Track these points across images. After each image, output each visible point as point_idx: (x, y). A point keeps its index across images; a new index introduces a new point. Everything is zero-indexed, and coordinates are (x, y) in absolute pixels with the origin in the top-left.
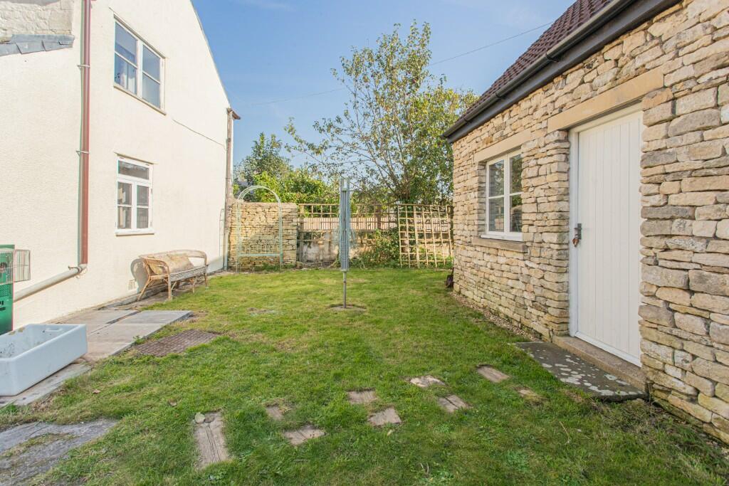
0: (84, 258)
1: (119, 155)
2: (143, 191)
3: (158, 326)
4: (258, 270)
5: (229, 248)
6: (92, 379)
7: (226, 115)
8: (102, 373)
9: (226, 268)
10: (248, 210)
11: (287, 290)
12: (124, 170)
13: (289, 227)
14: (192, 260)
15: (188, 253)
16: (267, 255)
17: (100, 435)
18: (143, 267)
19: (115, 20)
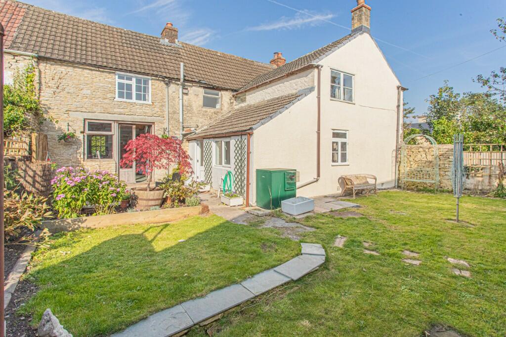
0: (319, 175)
1: (332, 129)
2: (344, 145)
3: (341, 207)
4: (419, 191)
5: (399, 174)
6: (314, 217)
7: (397, 90)
8: (317, 216)
9: (396, 187)
10: (412, 150)
11: (427, 205)
12: (336, 135)
13: (446, 162)
14: (369, 180)
15: (366, 176)
16: (428, 181)
17: (311, 231)
18: (343, 181)
19: (330, 70)
